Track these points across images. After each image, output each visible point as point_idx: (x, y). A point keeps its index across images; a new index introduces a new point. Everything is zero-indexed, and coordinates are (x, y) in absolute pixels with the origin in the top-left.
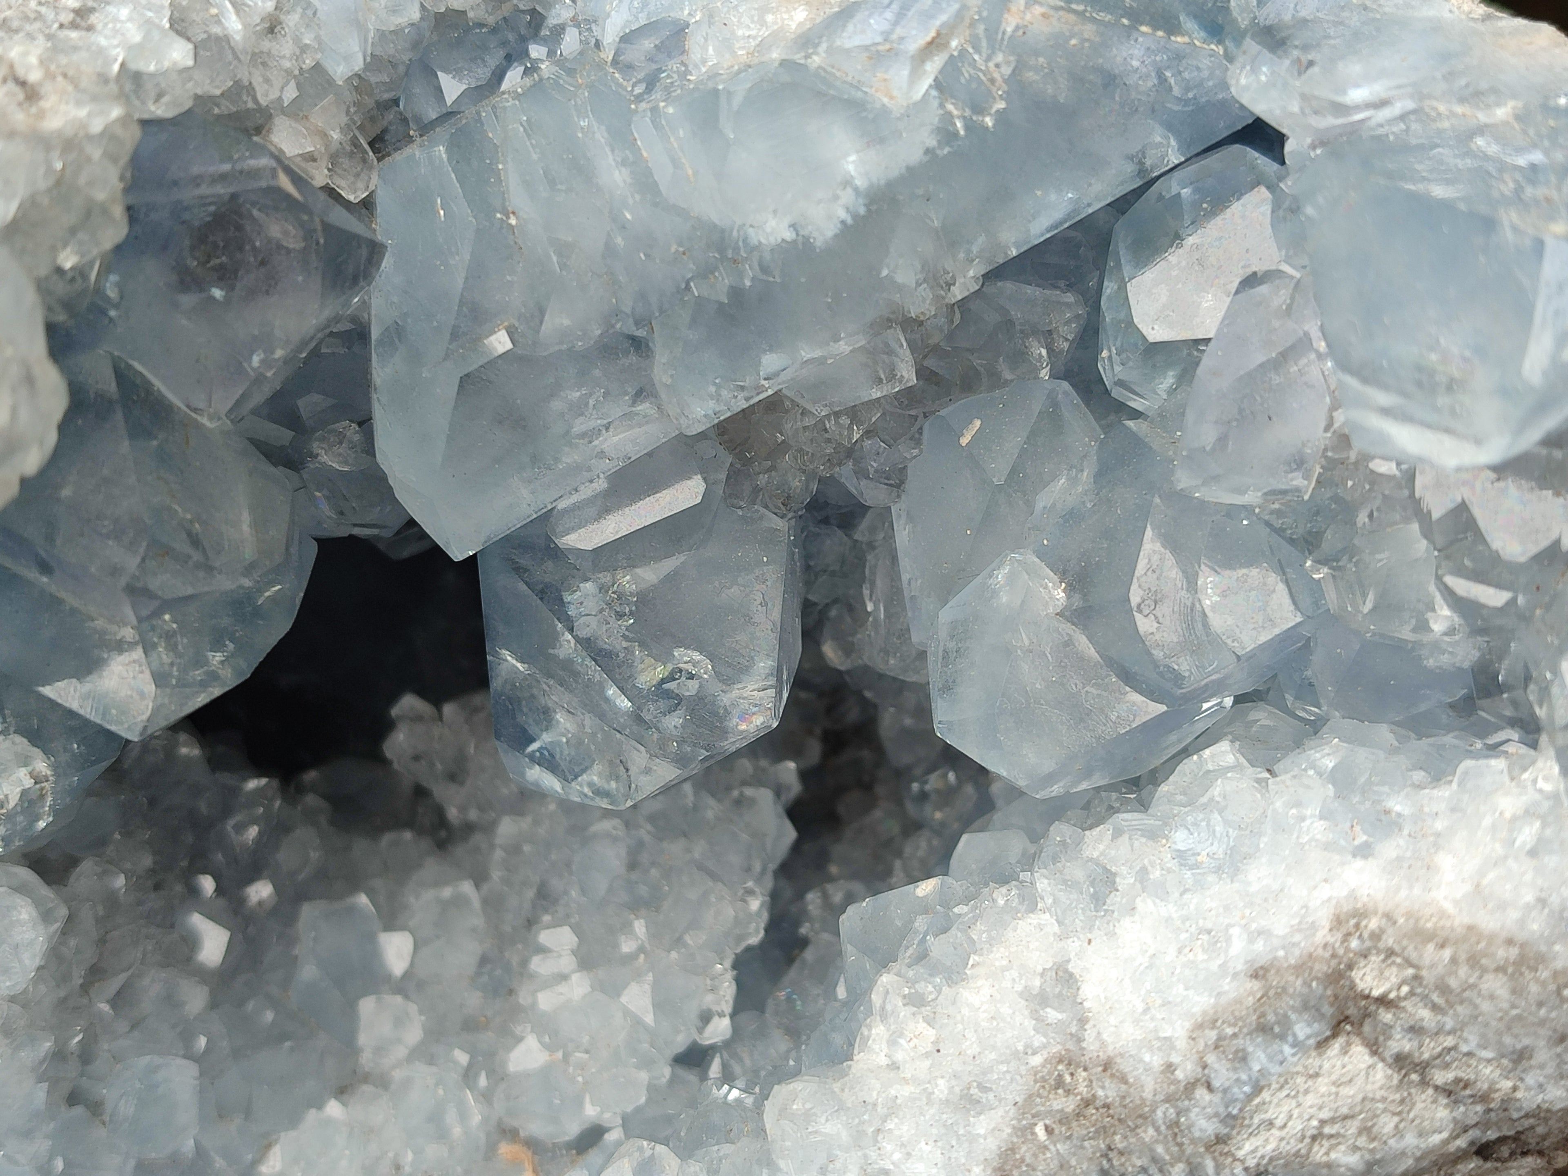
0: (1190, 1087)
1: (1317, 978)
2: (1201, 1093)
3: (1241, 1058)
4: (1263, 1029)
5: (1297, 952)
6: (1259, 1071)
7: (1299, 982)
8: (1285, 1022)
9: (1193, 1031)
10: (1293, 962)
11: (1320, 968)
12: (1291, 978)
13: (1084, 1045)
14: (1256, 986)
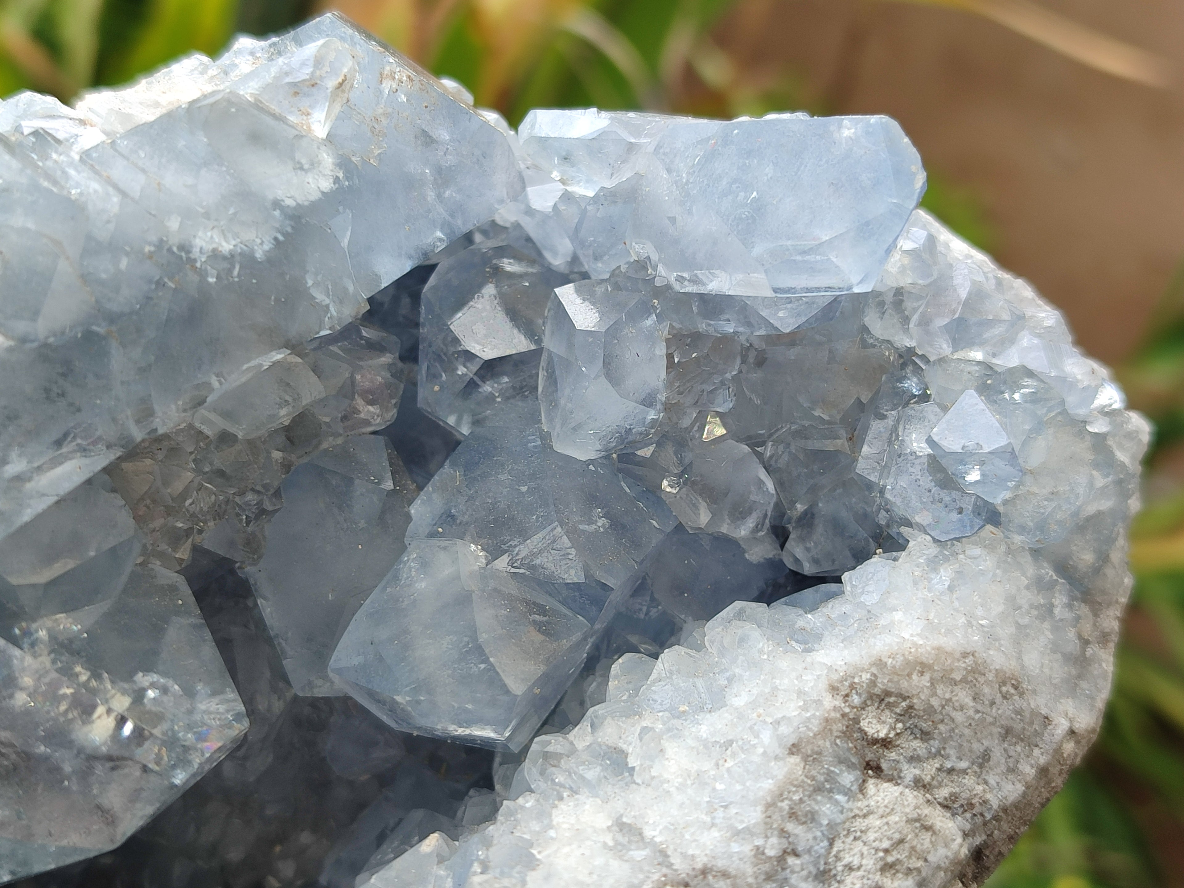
0: (781, 859)
1: (837, 737)
2: (791, 860)
3: (812, 818)
4: (818, 789)
5: (816, 722)
6: (828, 824)
7: (828, 744)
8: (830, 777)
9: (766, 812)
10: (816, 729)
11: (838, 727)
12: (821, 742)
13: (675, 867)
14: (795, 759)
